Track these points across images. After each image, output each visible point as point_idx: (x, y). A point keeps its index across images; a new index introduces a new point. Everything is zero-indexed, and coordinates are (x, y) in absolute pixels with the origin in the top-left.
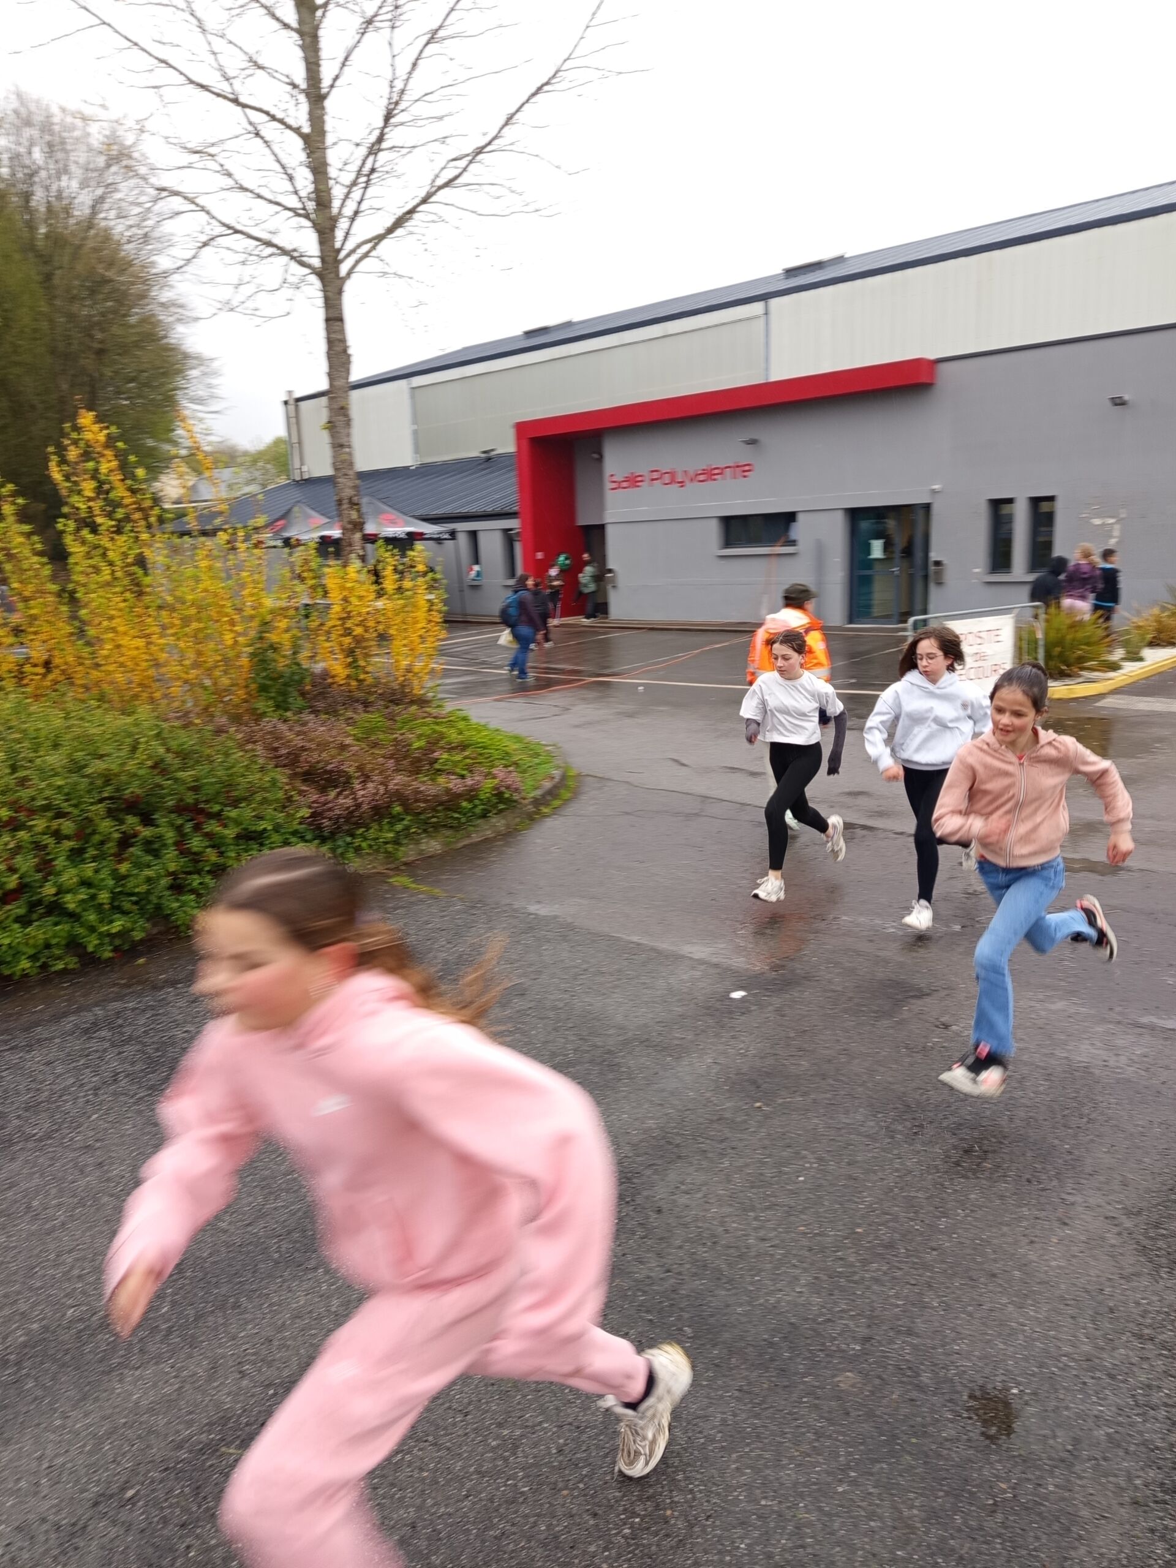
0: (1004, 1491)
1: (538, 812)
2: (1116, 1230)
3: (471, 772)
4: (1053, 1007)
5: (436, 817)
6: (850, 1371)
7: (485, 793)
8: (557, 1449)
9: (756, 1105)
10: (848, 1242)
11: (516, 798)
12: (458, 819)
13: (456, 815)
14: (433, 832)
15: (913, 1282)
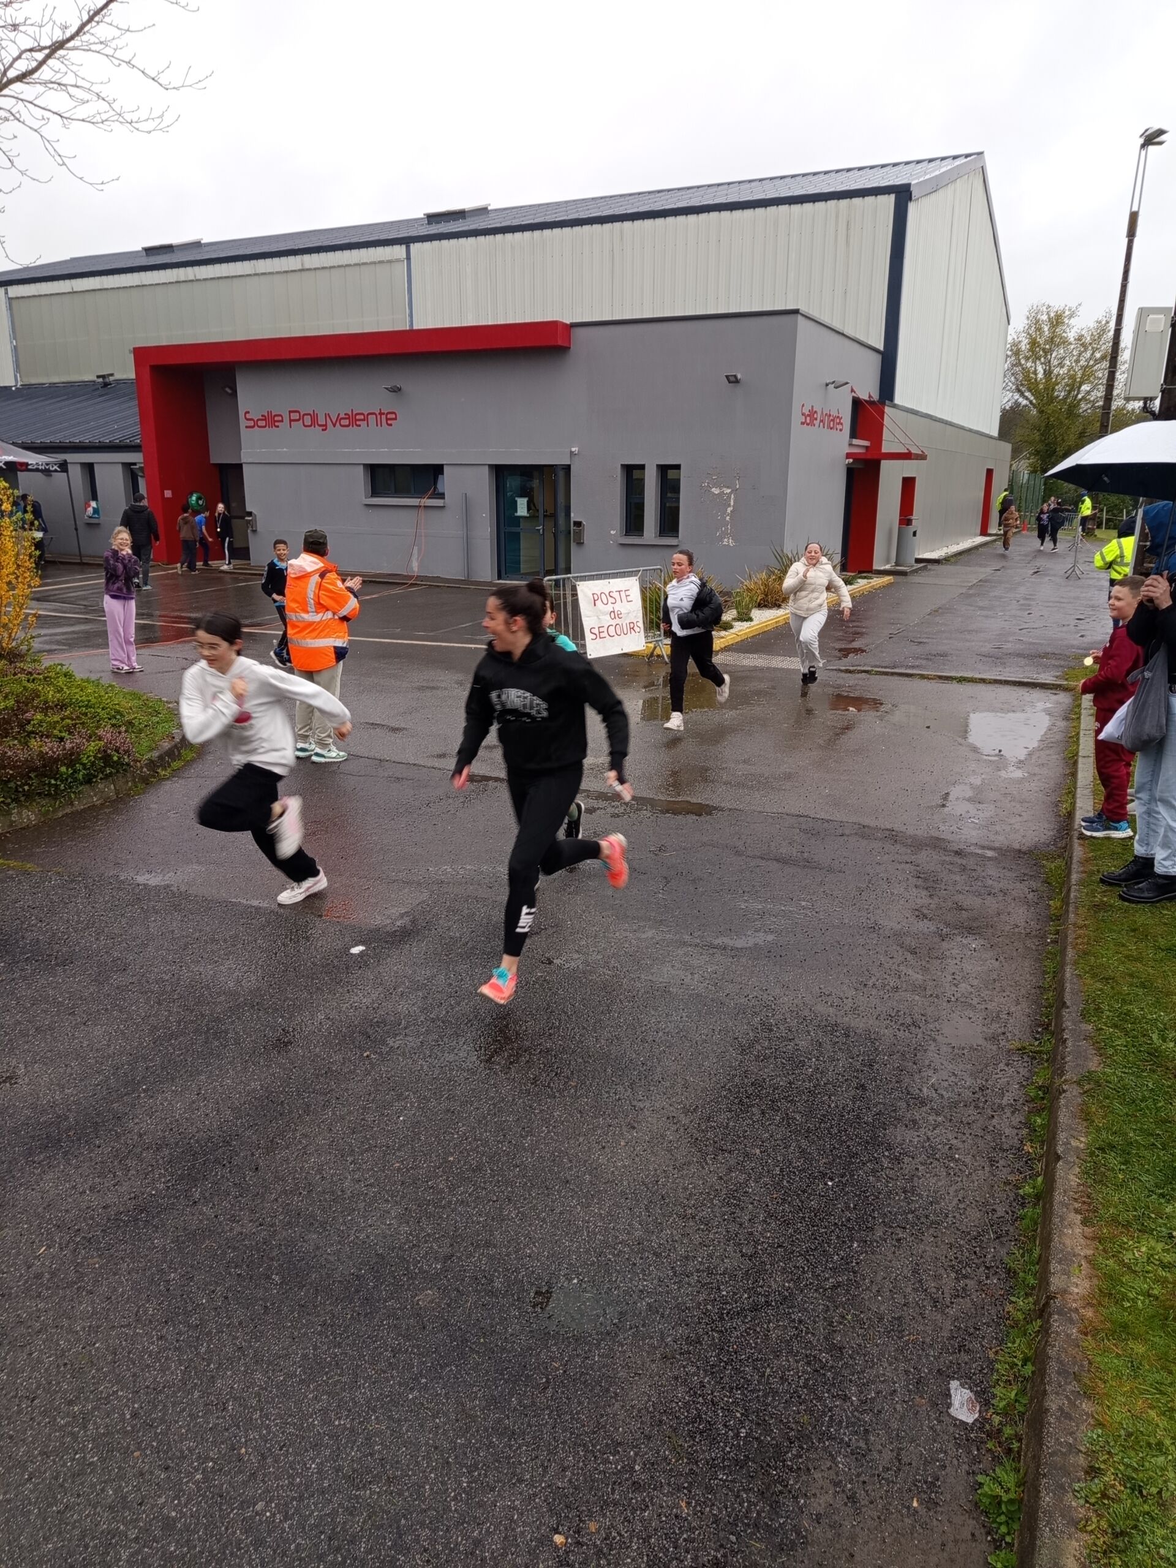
0: (557, 1369)
1: (155, 775)
2: (675, 1127)
3: (70, 733)
4: (644, 936)
5: (28, 784)
6: (430, 1289)
7: (88, 757)
8: (131, 1414)
9: (365, 1055)
10: (440, 1171)
11: (126, 760)
12: (56, 786)
13: (53, 782)
14: (26, 801)
15: (495, 1199)
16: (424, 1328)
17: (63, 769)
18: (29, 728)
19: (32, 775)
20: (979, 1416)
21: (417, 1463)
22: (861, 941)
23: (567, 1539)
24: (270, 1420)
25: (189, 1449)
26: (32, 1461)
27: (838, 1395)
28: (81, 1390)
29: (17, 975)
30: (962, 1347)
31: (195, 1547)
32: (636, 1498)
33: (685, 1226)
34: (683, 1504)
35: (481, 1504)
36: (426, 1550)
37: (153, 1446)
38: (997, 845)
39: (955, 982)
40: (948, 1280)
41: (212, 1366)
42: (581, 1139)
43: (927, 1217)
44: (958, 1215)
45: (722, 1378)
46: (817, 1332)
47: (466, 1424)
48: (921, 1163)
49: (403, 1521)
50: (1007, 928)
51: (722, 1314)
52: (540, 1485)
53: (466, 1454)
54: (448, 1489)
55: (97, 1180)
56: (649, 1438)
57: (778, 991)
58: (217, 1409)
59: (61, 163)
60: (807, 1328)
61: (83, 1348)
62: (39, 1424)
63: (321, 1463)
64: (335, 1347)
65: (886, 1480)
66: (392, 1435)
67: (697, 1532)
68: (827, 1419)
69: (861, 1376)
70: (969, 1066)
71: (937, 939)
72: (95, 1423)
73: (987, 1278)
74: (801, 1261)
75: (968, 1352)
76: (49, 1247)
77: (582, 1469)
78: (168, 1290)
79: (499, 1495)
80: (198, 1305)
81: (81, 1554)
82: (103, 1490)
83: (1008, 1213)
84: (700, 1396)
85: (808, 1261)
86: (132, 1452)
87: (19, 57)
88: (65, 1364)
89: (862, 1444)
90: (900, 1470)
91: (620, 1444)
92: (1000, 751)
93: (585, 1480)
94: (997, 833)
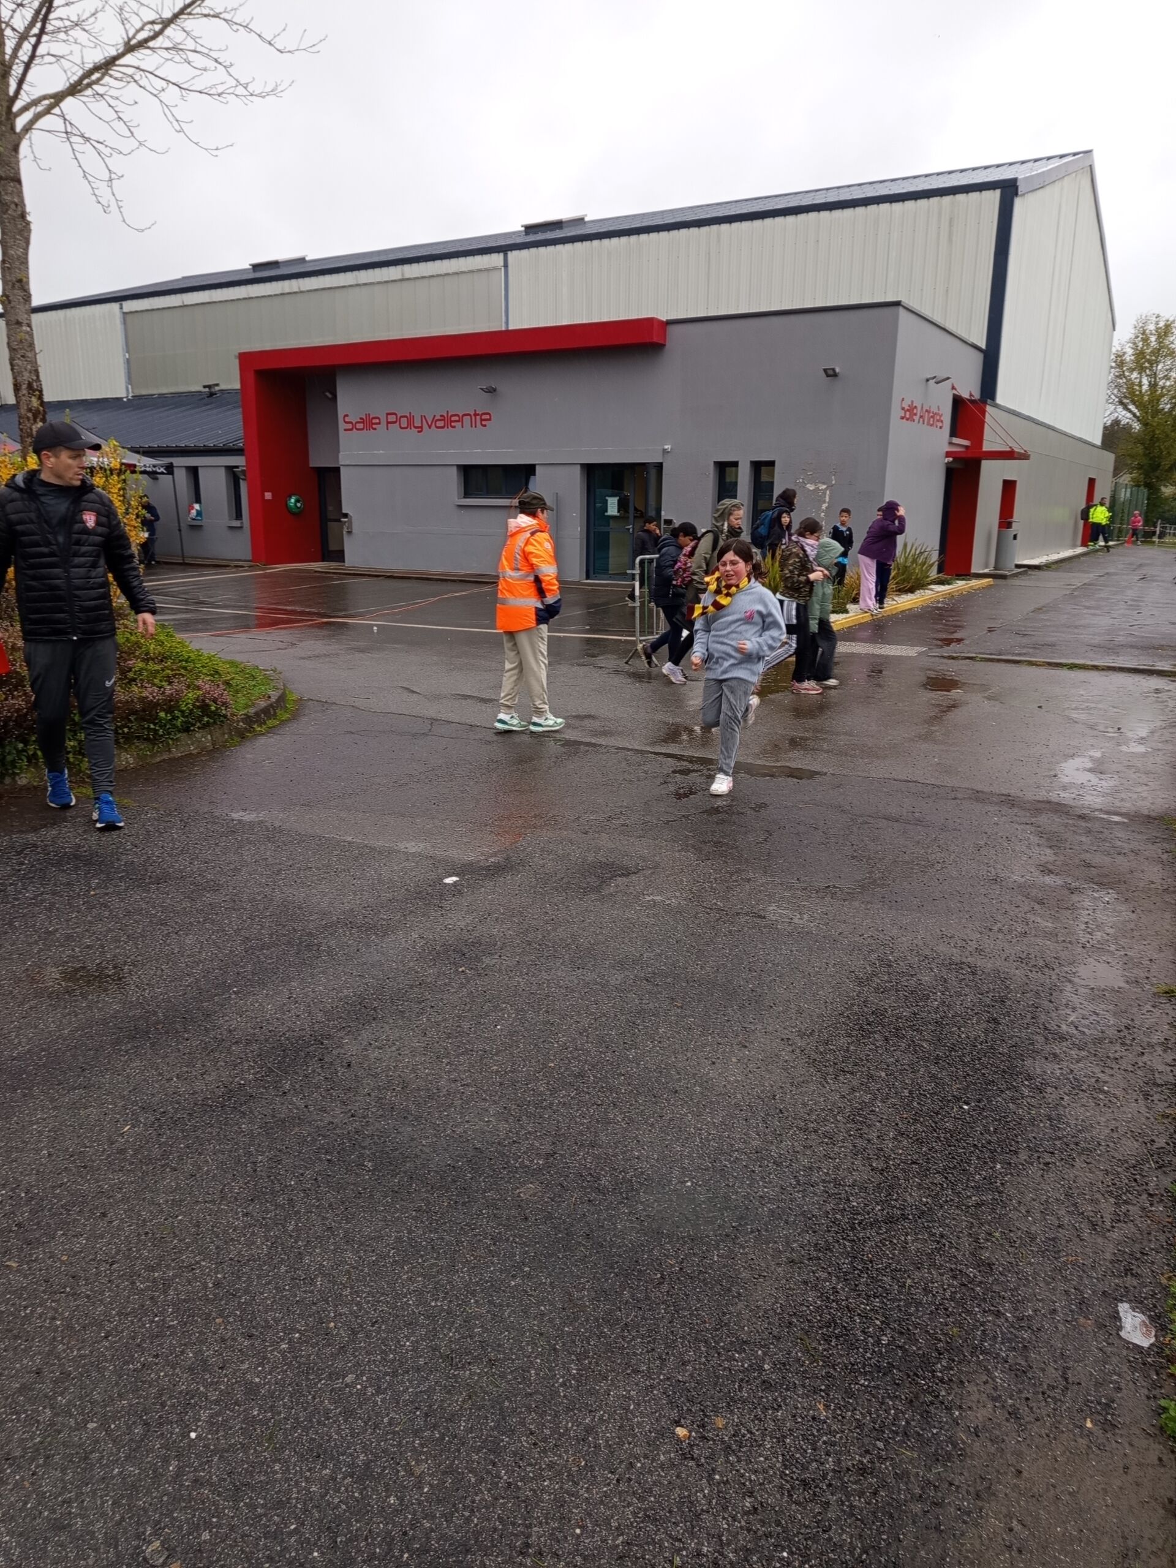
0: (672, 1266)
1: (251, 730)
2: (790, 1048)
5: (128, 727)
6: (531, 1183)
7: (187, 704)
8: (214, 1283)
9: (460, 970)
10: (540, 1076)
11: (224, 712)
12: (155, 731)
13: (152, 726)
14: (125, 743)
15: (600, 1102)
16: (526, 1219)
17: (162, 714)
18: (131, 675)
19: (132, 718)
20: (1156, 1341)
21: (521, 1348)
22: (983, 891)
23: (690, 1432)
24: (361, 1297)
25: (274, 1319)
26: (108, 1321)
27: (990, 1310)
28: (162, 1258)
29: (110, 890)
30: (1128, 1271)
31: (280, 1413)
32: (767, 1397)
33: (807, 1139)
34: (821, 1407)
35: (592, 1393)
36: (532, 1433)
37: (235, 1315)
38: (1124, 810)
39: (1089, 930)
40: (1107, 1207)
41: (300, 1243)
42: (689, 1055)
43: (1077, 1144)
44: (1111, 1145)
45: (856, 1285)
46: (962, 1247)
47: (573, 1313)
48: (1066, 1094)
49: (507, 1404)
50: (1142, 884)
51: (854, 1224)
52: (659, 1377)
53: (574, 1342)
54: (555, 1375)
55: (185, 1069)
56: (778, 1338)
57: (895, 932)
58: (304, 1283)
59: (178, 128)
60: (951, 1242)
61: (165, 1219)
62: (117, 1286)
63: (417, 1342)
64: (431, 1232)
65: (1054, 1398)
66: (493, 1319)
67: (838, 1436)
68: (979, 1333)
69: (1015, 1293)
70: (1111, 1007)
71: (1066, 892)
72: (176, 1289)
73: (1151, 1205)
74: (938, 1179)
75: (1136, 1276)
76: (133, 1126)
77: (704, 1364)
78: (255, 1171)
79: (613, 1384)
80: (286, 1186)
81: (157, 1412)
82: (182, 1352)
83: (1169, 1144)
84: (833, 1301)
85: (946, 1178)
86: (214, 1319)
87: (142, 29)
88: (147, 1233)
89: (1020, 1360)
90: (1067, 1389)
91: (745, 1342)
92: (1119, 729)
93: (709, 1377)
94: (1122, 800)
